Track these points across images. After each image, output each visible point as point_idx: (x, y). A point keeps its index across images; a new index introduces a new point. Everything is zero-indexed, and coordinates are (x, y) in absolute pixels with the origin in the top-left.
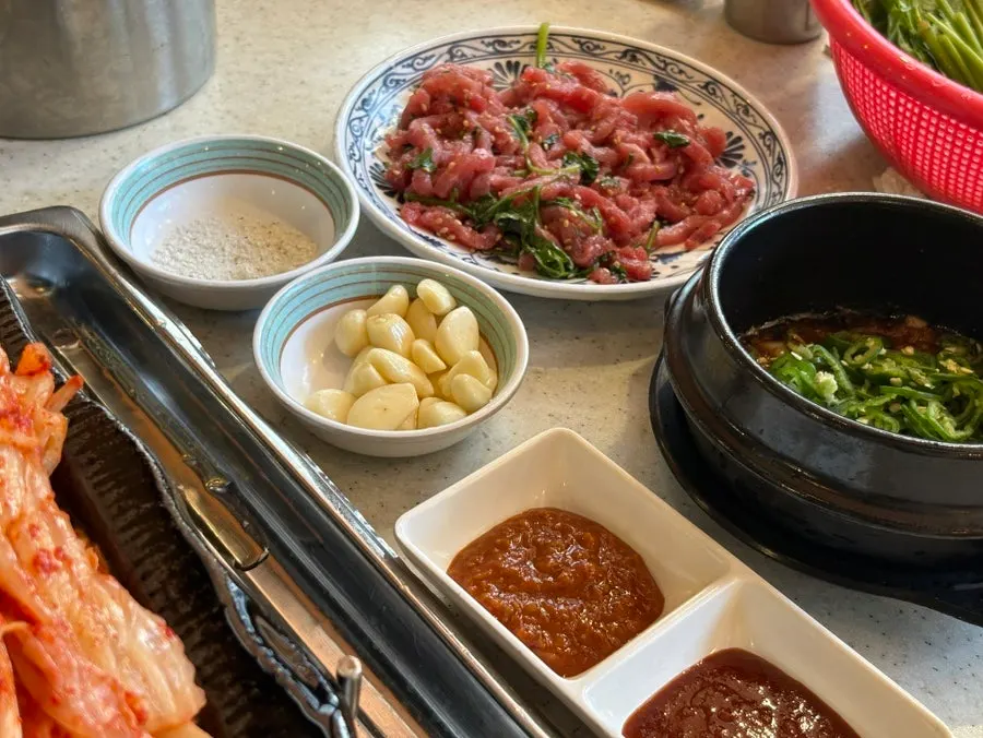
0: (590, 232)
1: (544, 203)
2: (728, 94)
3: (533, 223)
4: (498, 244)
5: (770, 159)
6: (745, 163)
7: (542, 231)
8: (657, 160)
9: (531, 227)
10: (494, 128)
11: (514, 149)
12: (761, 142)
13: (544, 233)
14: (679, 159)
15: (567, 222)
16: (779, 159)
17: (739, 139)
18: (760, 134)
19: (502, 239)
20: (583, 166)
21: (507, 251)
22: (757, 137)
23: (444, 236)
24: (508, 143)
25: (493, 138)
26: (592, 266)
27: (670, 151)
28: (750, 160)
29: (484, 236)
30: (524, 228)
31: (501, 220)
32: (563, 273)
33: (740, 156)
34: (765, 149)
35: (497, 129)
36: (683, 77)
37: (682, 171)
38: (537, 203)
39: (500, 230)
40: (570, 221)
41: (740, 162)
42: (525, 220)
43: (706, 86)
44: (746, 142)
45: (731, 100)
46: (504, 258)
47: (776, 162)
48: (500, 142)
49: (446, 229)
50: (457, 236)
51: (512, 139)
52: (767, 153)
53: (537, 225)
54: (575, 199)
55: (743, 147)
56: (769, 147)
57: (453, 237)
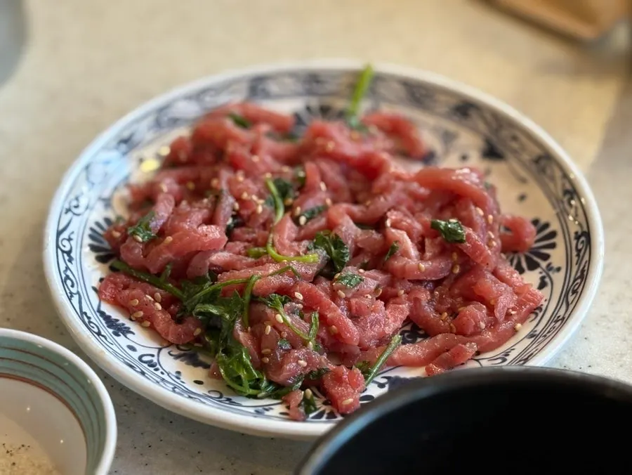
0: (297, 342)
1: (255, 300)
2: (558, 174)
3: (234, 321)
4: (198, 339)
5: (575, 268)
6: (549, 267)
7: (241, 334)
8: (428, 254)
9: (231, 327)
10: (241, 194)
11: (261, 221)
12: (574, 242)
13: (242, 336)
14: (455, 256)
15: (269, 328)
16: (583, 271)
17: (553, 234)
18: (576, 233)
19: (202, 334)
20: (329, 252)
21: (206, 349)
22: (573, 235)
23: (139, 321)
24: (254, 213)
25: (237, 206)
26: (291, 386)
27: (448, 246)
28: (555, 265)
29: (180, 329)
30: (225, 326)
31: (200, 313)
32: (251, 391)
33: (546, 257)
34: (574, 253)
35: (245, 196)
36: (515, 145)
37: (457, 271)
38: (247, 297)
39: (199, 324)
40: (274, 327)
41: (544, 264)
42: (228, 317)
43: (537, 161)
44: (559, 240)
45: (559, 182)
46: (202, 358)
47: (579, 274)
48: (245, 212)
49: (141, 314)
50: (152, 324)
51: (260, 209)
52: (575, 259)
53: (238, 326)
54: (293, 299)
55: (553, 246)
56: (579, 251)
57: (148, 324)
